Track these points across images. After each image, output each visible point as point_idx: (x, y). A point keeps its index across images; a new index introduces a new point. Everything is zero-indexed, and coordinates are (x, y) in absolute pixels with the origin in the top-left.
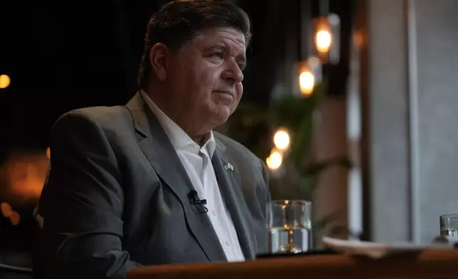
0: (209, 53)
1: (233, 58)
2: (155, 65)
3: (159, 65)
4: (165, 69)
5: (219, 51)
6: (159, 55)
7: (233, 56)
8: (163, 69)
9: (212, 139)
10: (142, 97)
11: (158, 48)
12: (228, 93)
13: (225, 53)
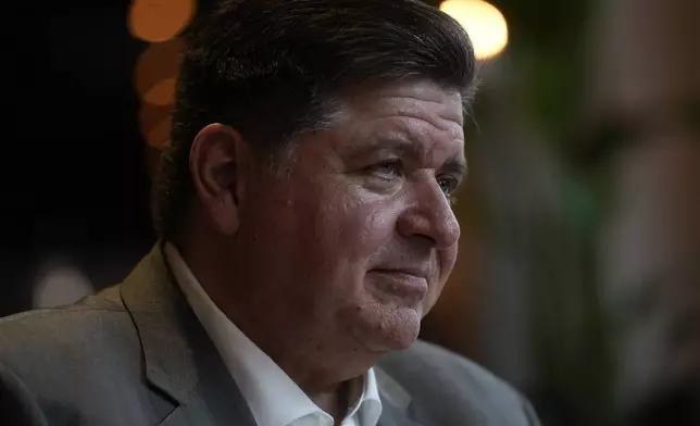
0: (364, 164)
1: (430, 174)
2: (207, 186)
3: (216, 187)
4: (236, 200)
5: (392, 156)
6: (218, 156)
7: (429, 166)
8: (228, 198)
9: (373, 391)
10: (167, 264)
11: (214, 137)
12: (416, 273)
13: (407, 160)
